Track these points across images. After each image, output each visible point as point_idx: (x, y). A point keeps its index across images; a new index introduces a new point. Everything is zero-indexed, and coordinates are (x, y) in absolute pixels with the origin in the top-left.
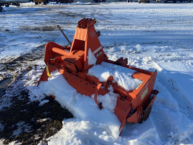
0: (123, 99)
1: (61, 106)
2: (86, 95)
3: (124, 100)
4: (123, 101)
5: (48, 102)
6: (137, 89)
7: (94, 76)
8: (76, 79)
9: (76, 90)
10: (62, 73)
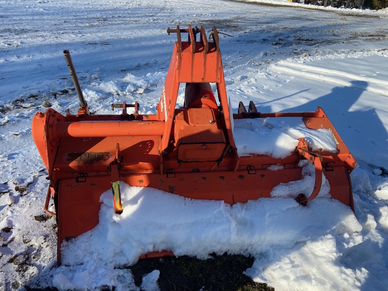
0: (328, 169)
1: (199, 260)
2: (255, 198)
3: (332, 170)
4: (332, 172)
5: (160, 275)
6: (338, 143)
7: (254, 154)
8: (204, 178)
9: (223, 202)
10: (145, 183)
